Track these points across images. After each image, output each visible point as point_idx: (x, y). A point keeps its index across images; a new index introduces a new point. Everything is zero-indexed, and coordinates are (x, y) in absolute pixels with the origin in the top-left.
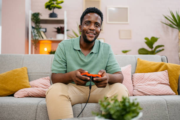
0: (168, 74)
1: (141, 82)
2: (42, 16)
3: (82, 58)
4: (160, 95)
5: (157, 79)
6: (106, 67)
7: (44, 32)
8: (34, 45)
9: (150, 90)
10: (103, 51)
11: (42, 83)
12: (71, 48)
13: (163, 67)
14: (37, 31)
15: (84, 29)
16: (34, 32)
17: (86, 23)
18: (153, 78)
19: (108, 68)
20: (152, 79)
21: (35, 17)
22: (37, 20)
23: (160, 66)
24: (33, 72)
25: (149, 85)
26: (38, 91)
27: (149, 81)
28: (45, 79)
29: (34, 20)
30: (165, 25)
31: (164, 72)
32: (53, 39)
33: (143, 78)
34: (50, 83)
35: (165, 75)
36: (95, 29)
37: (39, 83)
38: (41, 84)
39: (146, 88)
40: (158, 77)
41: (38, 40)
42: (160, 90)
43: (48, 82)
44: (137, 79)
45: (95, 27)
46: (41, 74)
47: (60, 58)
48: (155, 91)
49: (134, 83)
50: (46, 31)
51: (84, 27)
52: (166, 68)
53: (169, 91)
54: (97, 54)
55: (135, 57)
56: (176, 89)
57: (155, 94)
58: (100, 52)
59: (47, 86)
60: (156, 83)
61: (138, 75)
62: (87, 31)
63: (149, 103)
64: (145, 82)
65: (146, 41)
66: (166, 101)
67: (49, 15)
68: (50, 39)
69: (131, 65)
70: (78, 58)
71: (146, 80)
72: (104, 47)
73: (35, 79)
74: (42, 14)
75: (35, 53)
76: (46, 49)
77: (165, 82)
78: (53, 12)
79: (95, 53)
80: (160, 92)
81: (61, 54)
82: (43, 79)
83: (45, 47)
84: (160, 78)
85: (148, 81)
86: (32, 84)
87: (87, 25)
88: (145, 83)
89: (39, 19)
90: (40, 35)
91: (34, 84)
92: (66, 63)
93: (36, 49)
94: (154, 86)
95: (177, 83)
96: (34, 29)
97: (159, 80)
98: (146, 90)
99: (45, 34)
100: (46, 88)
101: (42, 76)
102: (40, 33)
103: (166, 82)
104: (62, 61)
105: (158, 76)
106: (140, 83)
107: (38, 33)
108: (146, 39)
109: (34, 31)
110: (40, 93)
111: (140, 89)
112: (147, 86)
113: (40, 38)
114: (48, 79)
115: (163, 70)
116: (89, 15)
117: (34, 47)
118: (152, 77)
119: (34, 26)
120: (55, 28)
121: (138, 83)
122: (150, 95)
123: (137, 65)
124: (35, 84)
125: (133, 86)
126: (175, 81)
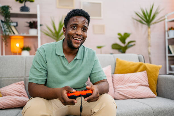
0: (148, 75)
1: (122, 84)
2: (12, 9)
3: (65, 65)
4: (142, 98)
5: (137, 81)
6: (91, 74)
7: (15, 26)
8: (4, 41)
9: (131, 93)
10: (88, 57)
11: (16, 90)
12: (52, 53)
13: (141, 67)
14: (7, 26)
15: (69, 33)
16: (4, 28)
17: (72, 27)
18: (134, 80)
19: (93, 76)
20: (132, 81)
21: (4, 10)
22: (7, 14)
23: (139, 66)
24: (4, 77)
25: (130, 87)
26: (11, 101)
27: (130, 83)
28: (19, 84)
29: (3, 14)
30: (135, 21)
31: (143, 73)
32: (25, 35)
33: (123, 79)
34: (24, 89)
35: (144, 75)
36: (82, 34)
37: (12, 90)
38: (14, 90)
39: (127, 91)
40: (138, 79)
41: (8, 35)
42: (141, 92)
43: (23, 87)
44: (117, 80)
45: (82, 32)
46: (14, 78)
47: (40, 65)
48: (136, 94)
49: (114, 84)
50: (17, 25)
51: (69, 32)
52: (145, 69)
53: (150, 94)
54: (81, 61)
55: (114, 57)
56: (155, 90)
57: (137, 97)
58: (85, 59)
59: (22, 92)
60: (137, 85)
61: (118, 77)
62: (73, 36)
63: (136, 113)
64: (126, 83)
65: (119, 36)
66: (153, 109)
67: (20, 8)
68: (22, 34)
69: (110, 66)
70: (61, 64)
71: (127, 82)
72: (89, 52)
73: (7, 85)
74: (12, 8)
75: (6, 54)
76: (18, 45)
77: (144, 84)
78: (25, 6)
79: (80, 60)
80: (142, 95)
81: (41, 61)
82: (16, 84)
83: (17, 43)
84: (140, 80)
85: (128, 82)
86: (3, 92)
87: (73, 29)
88: (126, 85)
89: (9, 12)
90: (11, 30)
91: (5, 91)
92: (47, 71)
93: (7, 46)
94: (136, 89)
95: (156, 84)
96: (3, 24)
97: (140, 82)
98: (128, 93)
99: (16, 29)
100: (20, 95)
101: (15, 81)
102: (11, 28)
103: (146, 83)
104: (42, 69)
105: (138, 77)
106: (120, 85)
107: (8, 28)
108: (119, 34)
109: (3, 26)
110: (13, 104)
111: (121, 92)
112: (128, 88)
113: (11, 34)
114: (22, 84)
115: (142, 71)
116: (75, 18)
117: (4, 43)
118: (132, 79)
119: (3, 20)
120: (27, 23)
121: (119, 84)
122: (131, 99)
123: (117, 65)
124: (7, 92)
125: (114, 88)
126: (154, 82)
